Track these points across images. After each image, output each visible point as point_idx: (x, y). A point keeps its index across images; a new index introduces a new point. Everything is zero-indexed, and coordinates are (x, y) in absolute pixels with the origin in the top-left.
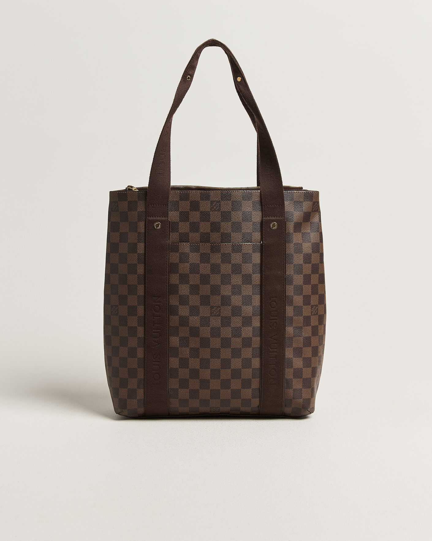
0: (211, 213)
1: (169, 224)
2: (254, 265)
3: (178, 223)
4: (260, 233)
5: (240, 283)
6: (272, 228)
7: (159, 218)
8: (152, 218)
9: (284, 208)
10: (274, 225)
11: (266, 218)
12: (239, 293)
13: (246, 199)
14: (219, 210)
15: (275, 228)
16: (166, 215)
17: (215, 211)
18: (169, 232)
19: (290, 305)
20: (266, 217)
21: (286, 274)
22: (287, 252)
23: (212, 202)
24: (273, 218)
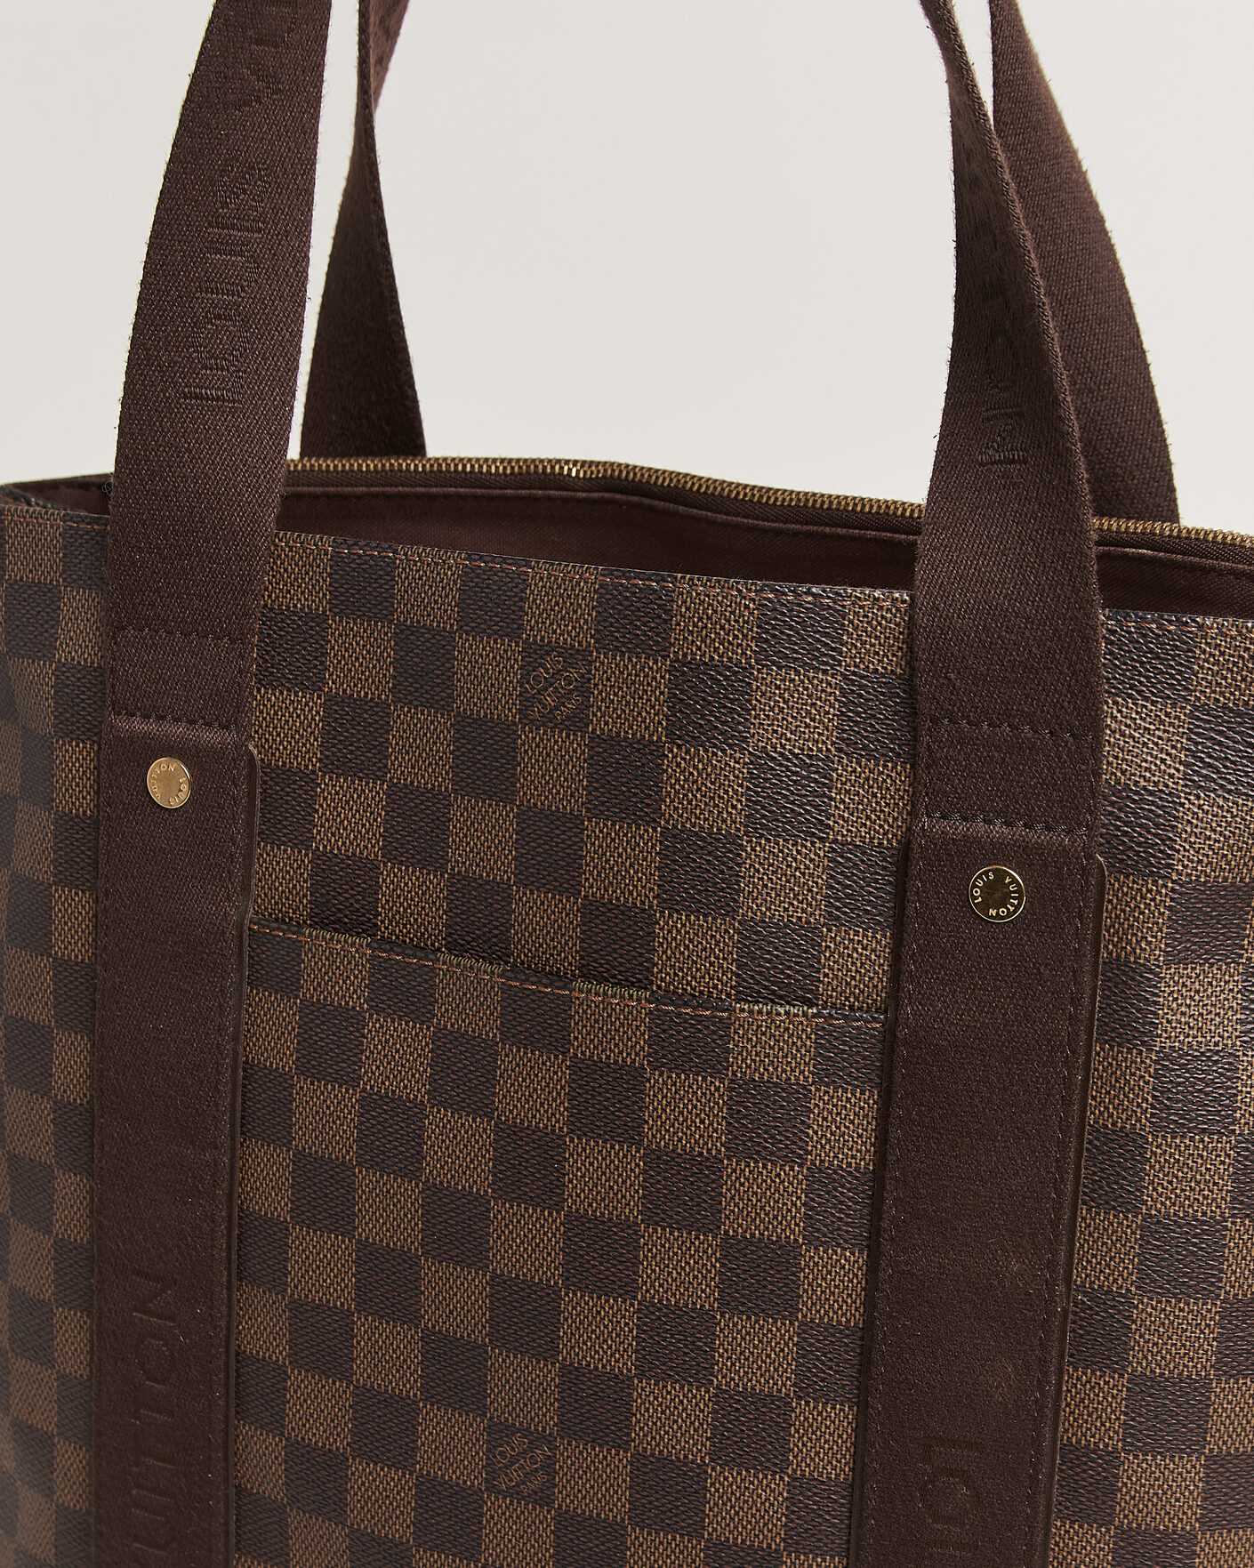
0: (525, 736)
1: (251, 776)
2: (822, 1180)
3: (310, 779)
4: (884, 939)
5: (705, 1295)
6: (985, 906)
7: (180, 730)
8: (139, 725)
9: (1098, 761)
10: (996, 892)
11: (940, 826)
12: (697, 1369)
13: (786, 657)
14: (577, 722)
15: (1013, 909)
16: (230, 713)
17: (549, 721)
18: (250, 836)
19: (1084, 1516)
20: (944, 817)
21: (1068, 1281)
22: (1103, 1111)
23: (535, 653)
24: (999, 829)
